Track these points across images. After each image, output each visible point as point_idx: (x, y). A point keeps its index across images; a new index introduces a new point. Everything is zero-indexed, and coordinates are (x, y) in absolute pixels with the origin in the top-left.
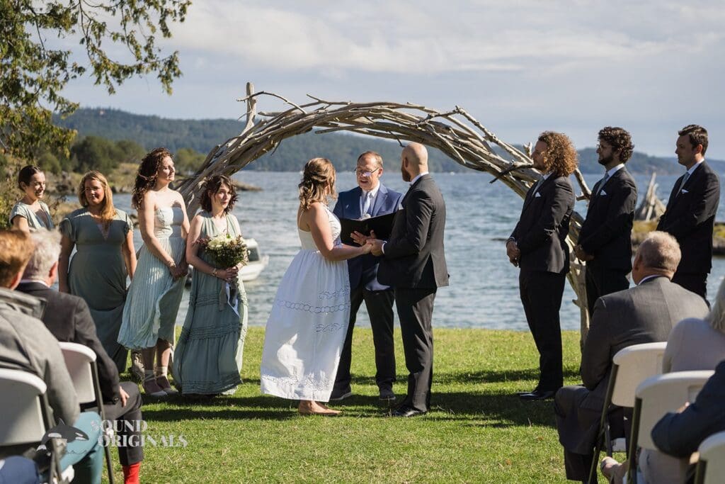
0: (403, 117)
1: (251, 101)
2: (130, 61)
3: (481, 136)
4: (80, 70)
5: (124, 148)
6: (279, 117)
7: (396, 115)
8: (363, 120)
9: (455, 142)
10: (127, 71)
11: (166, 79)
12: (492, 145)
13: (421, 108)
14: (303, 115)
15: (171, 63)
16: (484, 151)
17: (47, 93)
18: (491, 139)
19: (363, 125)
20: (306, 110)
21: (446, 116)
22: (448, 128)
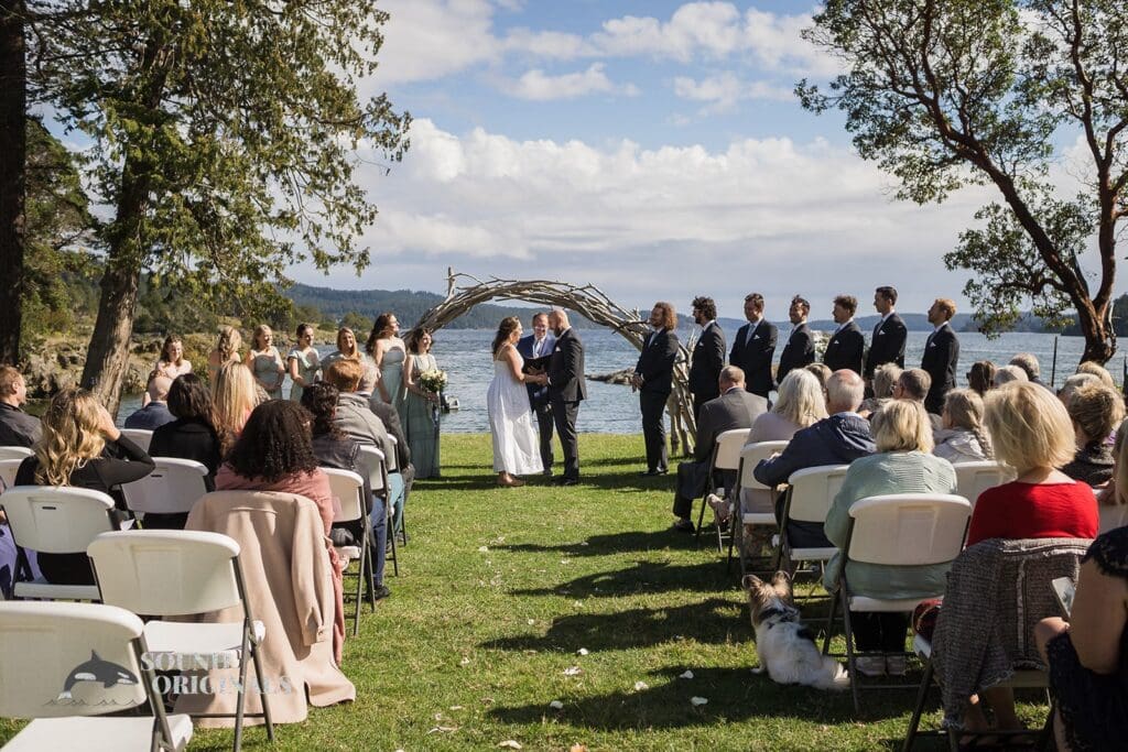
0: (553, 290)
1: (451, 280)
2: (336, 254)
3: (605, 302)
4: (302, 257)
5: (306, 312)
6: (470, 290)
7: (550, 289)
8: (527, 292)
9: (589, 307)
10: (333, 260)
11: (359, 265)
12: (612, 309)
13: (566, 285)
14: (487, 289)
15: (364, 256)
16: (607, 312)
17: (274, 272)
18: (612, 305)
19: (527, 295)
20: (489, 286)
21: (582, 289)
22: (583, 297)
